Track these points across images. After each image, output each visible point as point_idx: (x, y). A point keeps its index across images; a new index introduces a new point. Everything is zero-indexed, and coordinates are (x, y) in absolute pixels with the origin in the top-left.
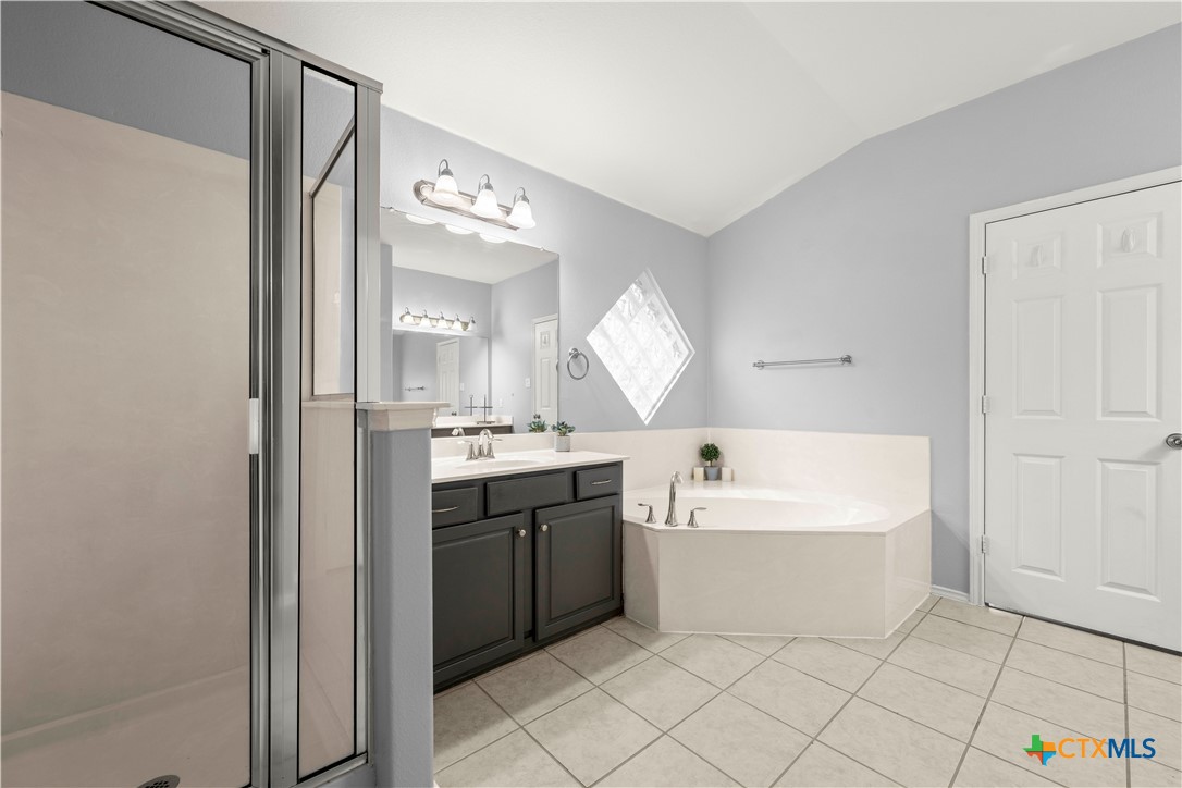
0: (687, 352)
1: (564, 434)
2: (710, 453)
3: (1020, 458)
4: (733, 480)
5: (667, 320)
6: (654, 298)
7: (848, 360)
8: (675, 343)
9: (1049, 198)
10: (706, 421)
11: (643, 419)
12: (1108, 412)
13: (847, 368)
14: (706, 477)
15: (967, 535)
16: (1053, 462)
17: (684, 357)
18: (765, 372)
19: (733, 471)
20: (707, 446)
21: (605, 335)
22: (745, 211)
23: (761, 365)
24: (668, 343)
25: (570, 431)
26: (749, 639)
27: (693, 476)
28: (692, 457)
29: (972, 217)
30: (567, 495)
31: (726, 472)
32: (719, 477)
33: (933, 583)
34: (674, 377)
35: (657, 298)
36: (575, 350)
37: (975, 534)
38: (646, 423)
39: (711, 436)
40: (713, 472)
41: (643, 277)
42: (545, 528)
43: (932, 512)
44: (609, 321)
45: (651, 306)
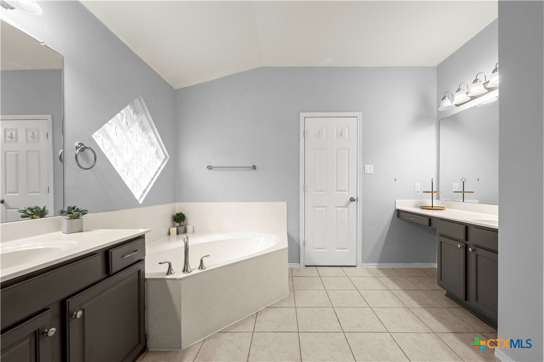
0: (164, 157)
1: (77, 217)
2: (179, 219)
3: (315, 208)
4: (193, 232)
5: (152, 134)
6: (143, 117)
7: (254, 167)
8: (157, 150)
9: (323, 113)
10: (176, 199)
11: (138, 199)
12: (338, 191)
13: (254, 171)
14: (178, 233)
15: (299, 240)
16: (324, 209)
17: (162, 160)
18: (212, 171)
19: (193, 227)
20: (178, 215)
21: (108, 136)
22: (201, 81)
23: (210, 168)
24: (153, 150)
25: (84, 214)
26: (237, 325)
27: (169, 234)
28: (168, 221)
29: (301, 113)
30: (99, 273)
31: (189, 228)
32: (185, 231)
33: (289, 263)
34: (157, 172)
35: (146, 119)
36: (82, 144)
37: (302, 240)
38: (141, 202)
39: (179, 208)
40: (182, 229)
41: (137, 101)
42: (79, 314)
43: (288, 233)
44: (110, 127)
45: (141, 123)
